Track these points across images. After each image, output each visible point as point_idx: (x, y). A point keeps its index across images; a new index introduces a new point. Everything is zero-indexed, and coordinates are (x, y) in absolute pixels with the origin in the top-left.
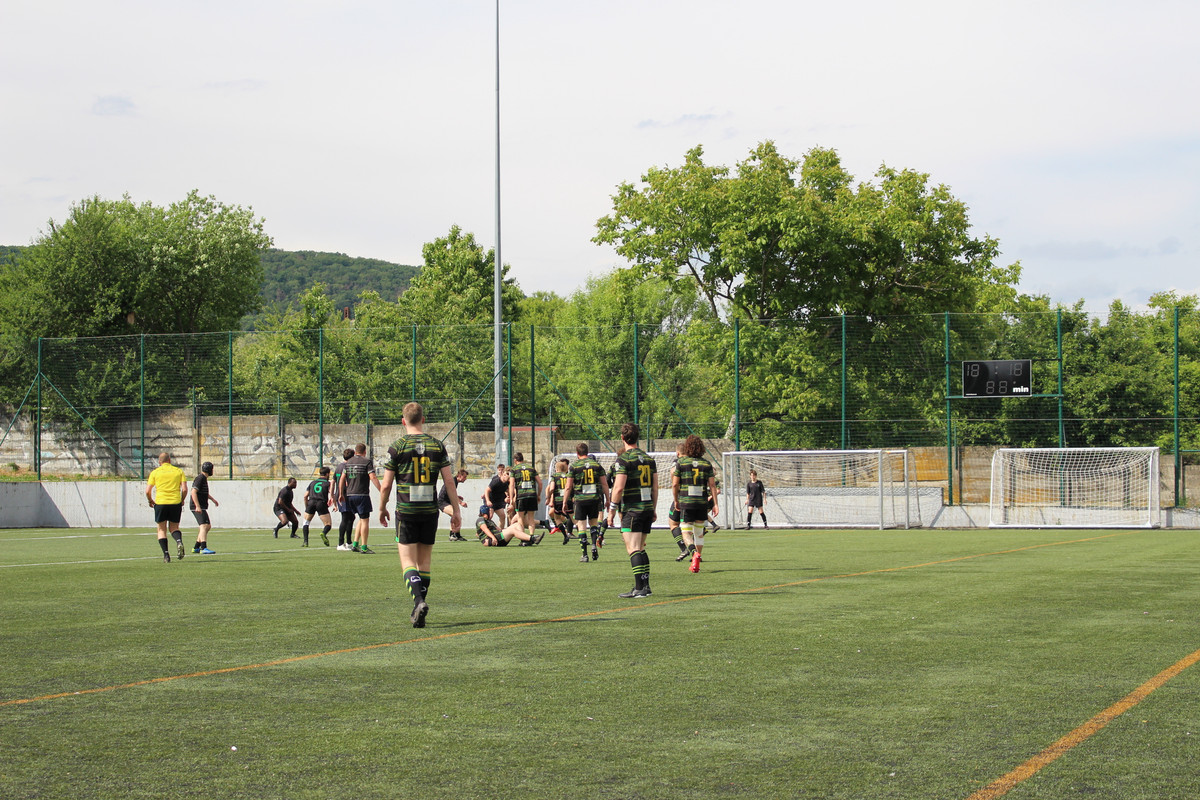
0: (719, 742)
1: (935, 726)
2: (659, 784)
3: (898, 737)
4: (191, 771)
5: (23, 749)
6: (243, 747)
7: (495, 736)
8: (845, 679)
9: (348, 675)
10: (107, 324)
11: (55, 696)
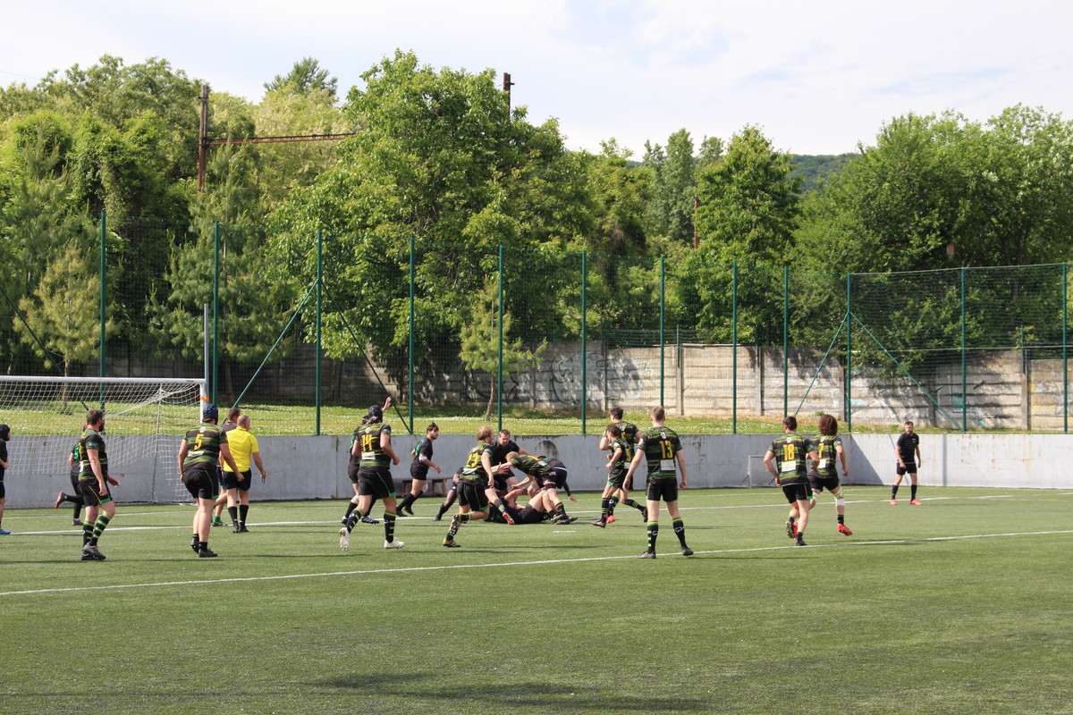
10: (925, 256)
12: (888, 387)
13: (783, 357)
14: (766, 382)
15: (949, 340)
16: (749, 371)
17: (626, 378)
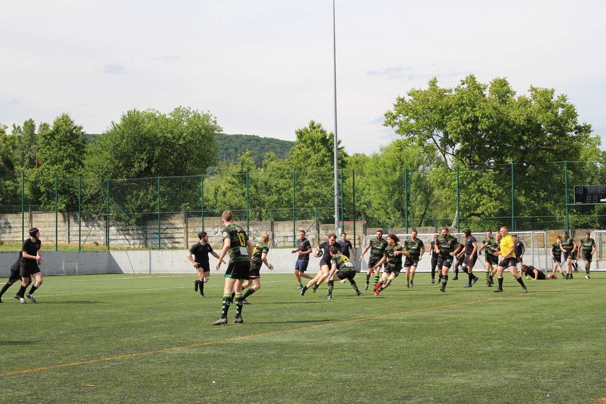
0: (457, 379)
1: (568, 371)
2: (428, 400)
3: (549, 377)
4: (194, 393)
5: (110, 382)
6: (218, 381)
7: (344, 376)
8: (519, 348)
9: (268, 346)
10: (141, 172)
11: (124, 356)
12: (125, 230)
13: (79, 218)
14: (70, 229)
15: (153, 209)
16: (63, 224)
17: (5, 227)
